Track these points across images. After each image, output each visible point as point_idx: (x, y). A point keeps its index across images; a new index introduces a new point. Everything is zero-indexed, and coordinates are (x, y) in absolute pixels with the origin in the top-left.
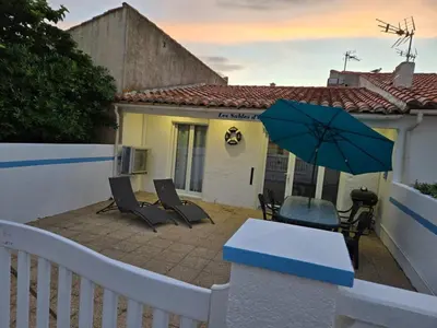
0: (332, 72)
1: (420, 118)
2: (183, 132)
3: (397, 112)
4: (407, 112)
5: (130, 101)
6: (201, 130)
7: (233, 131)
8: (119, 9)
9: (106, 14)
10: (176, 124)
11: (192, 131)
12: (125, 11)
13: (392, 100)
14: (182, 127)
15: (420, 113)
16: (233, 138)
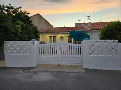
0: (76, 23)
1: (93, 32)
2: (51, 38)
3: (89, 31)
4: (91, 31)
5: (40, 32)
6: (55, 37)
7: (61, 36)
8: (37, 15)
9: (34, 15)
10: (49, 36)
11: (53, 38)
12: (38, 15)
13: (88, 29)
14: (50, 37)
15: (93, 31)
16: (62, 38)
